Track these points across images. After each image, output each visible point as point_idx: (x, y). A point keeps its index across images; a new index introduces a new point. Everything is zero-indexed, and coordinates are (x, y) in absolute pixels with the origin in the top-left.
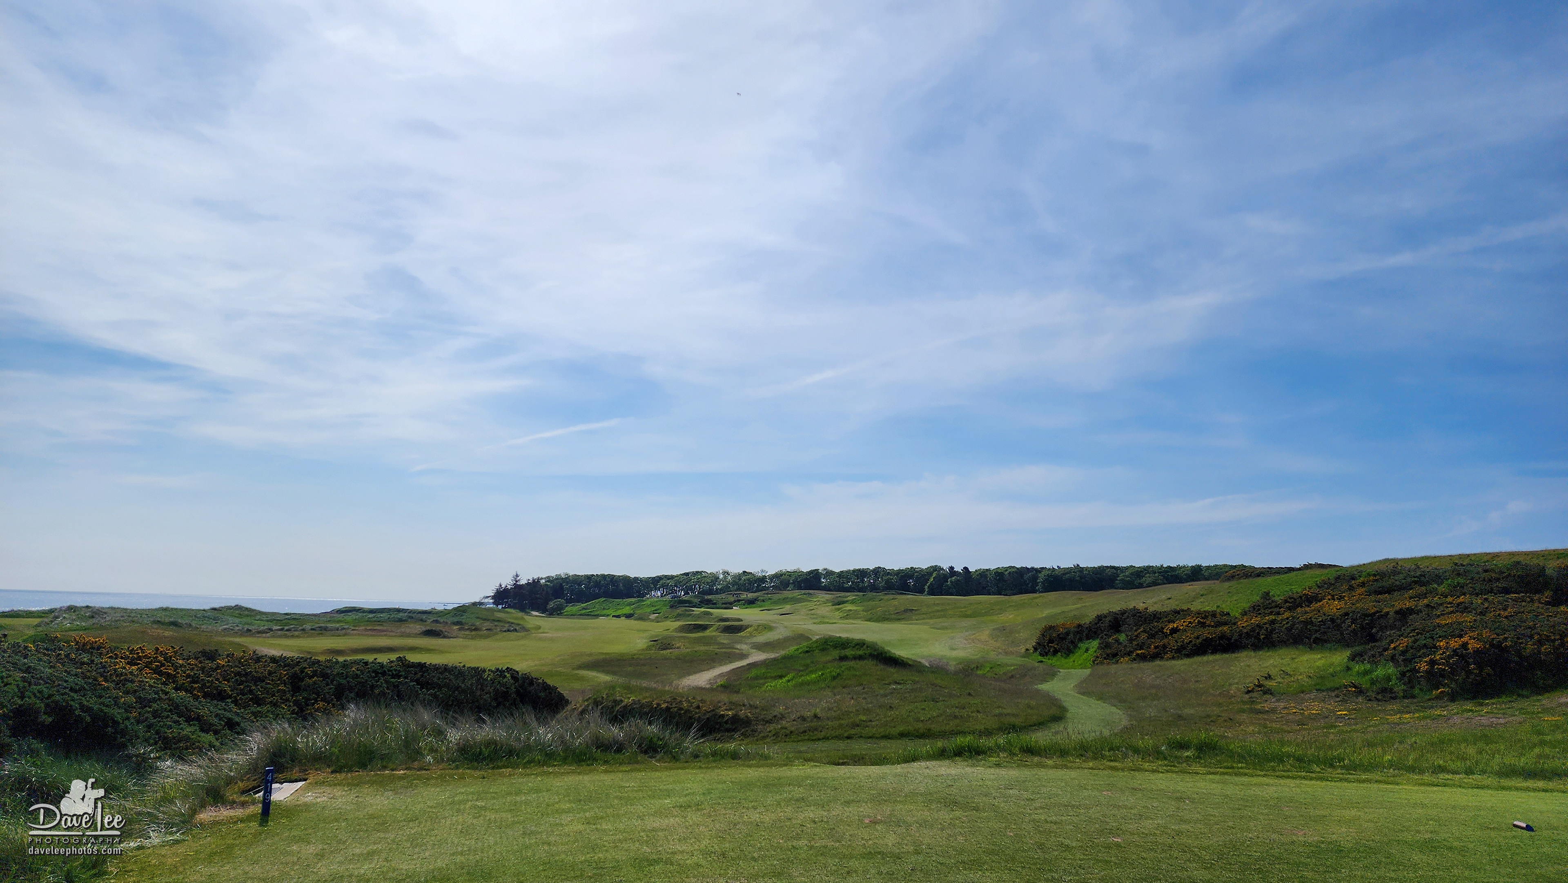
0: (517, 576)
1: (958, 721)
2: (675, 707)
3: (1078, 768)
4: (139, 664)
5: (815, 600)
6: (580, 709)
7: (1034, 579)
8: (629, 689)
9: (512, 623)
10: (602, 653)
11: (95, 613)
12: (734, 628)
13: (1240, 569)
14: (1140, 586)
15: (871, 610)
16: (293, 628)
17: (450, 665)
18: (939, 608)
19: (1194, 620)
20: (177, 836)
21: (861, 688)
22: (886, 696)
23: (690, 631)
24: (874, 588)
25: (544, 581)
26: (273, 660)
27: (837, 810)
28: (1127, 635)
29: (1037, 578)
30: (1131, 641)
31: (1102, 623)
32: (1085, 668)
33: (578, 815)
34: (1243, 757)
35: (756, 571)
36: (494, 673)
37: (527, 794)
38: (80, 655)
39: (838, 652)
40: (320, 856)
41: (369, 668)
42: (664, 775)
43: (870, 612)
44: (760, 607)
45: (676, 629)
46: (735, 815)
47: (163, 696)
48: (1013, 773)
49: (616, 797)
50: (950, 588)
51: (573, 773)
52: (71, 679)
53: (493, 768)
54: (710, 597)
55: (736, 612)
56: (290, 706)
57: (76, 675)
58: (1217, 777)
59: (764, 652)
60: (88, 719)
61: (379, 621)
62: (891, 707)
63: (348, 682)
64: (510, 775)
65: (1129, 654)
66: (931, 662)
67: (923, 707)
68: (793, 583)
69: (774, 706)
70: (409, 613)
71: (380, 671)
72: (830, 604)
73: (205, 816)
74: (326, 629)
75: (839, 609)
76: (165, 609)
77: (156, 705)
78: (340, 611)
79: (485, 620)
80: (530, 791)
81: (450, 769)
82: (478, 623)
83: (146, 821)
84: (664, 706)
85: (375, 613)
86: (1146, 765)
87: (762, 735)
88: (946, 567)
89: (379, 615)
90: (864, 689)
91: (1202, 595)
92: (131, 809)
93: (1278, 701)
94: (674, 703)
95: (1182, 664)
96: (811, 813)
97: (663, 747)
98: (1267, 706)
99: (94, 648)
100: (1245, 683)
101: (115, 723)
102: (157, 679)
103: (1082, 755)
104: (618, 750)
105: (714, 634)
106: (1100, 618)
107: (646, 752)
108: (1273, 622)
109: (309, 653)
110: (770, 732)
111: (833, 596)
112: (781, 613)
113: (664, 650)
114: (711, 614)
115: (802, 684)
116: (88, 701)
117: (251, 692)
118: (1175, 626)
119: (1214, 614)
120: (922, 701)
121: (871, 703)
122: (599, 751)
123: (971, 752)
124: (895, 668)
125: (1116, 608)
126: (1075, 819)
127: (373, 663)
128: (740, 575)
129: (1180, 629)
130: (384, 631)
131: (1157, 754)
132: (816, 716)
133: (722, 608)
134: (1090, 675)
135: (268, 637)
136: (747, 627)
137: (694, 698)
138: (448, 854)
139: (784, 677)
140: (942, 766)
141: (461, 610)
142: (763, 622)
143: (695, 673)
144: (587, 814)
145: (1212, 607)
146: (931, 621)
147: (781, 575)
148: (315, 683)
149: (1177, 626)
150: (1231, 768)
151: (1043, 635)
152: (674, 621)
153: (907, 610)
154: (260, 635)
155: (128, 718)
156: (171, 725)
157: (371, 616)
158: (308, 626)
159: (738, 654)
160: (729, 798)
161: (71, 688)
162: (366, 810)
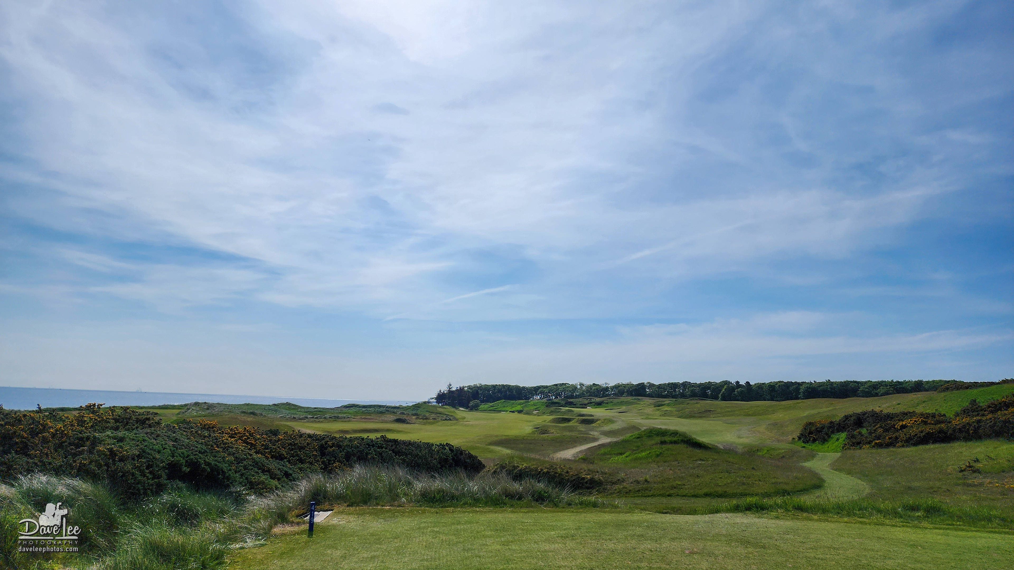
0: (450, 385)
1: (745, 487)
2: (552, 472)
3: (837, 522)
4: (236, 437)
5: (643, 403)
6: (492, 471)
7: (797, 389)
8: (523, 459)
9: (448, 415)
10: (505, 435)
11: (209, 406)
12: (588, 421)
13: (953, 383)
14: (877, 395)
15: (681, 410)
16: (319, 416)
17: (412, 441)
18: (730, 410)
19: (919, 420)
20: (262, 542)
21: (676, 463)
22: (694, 469)
23: (560, 422)
24: (683, 396)
25: (466, 388)
26: (310, 436)
27: (666, 544)
28: (867, 430)
29: (799, 389)
30: (870, 433)
31: (848, 421)
32: (837, 452)
33: (496, 539)
34: (961, 517)
35: (602, 383)
36: (439, 447)
37: (465, 524)
38: (203, 432)
39: (659, 438)
40: (344, 557)
41: (364, 442)
42: (550, 515)
43: (681, 412)
44: (605, 407)
45: (550, 420)
46: (598, 544)
47: (249, 457)
48: (788, 524)
49: (520, 529)
50: (737, 396)
51: (491, 512)
52: (199, 446)
53: (442, 507)
54: (571, 400)
55: (589, 410)
56: (320, 464)
57: (201, 443)
58: (942, 531)
59: (608, 437)
60: (209, 470)
61: (369, 413)
62: (698, 476)
63: (353, 450)
64: (453, 512)
65: (869, 443)
66: (725, 446)
67: (721, 476)
68: (628, 391)
69: (618, 473)
70: (386, 408)
71: (371, 444)
72: (653, 406)
73: (277, 530)
74: (338, 417)
75: (658, 410)
76: (248, 405)
77: (245, 462)
78: (346, 407)
79: (432, 413)
80: (466, 522)
81: (416, 506)
82: (427, 414)
83: (244, 532)
84: (545, 470)
85: (366, 407)
86: (887, 521)
87: (610, 492)
88: (733, 381)
89: (369, 409)
90: (679, 463)
91: (924, 402)
92: (236, 525)
93: (984, 477)
94: (552, 469)
95: (910, 451)
96: (648, 545)
97: (548, 498)
98: (976, 481)
99: (210, 428)
100: (959, 465)
101: (223, 472)
102: (246, 447)
103: (839, 513)
104: (519, 499)
105: (576, 424)
106: (847, 417)
107: (537, 501)
108: (979, 421)
109: (328, 432)
110: (615, 490)
111: (654, 401)
112: (620, 412)
113: (543, 434)
114: (573, 411)
115: (636, 459)
116: (208, 459)
117: (297, 455)
118: (904, 424)
119: (933, 416)
120: (720, 472)
121: (684, 473)
122: (507, 498)
123: (757, 508)
124: (700, 449)
125: (859, 410)
126: (837, 557)
127: (366, 439)
128: (591, 386)
129: (908, 426)
130: (372, 419)
131: (895, 514)
132: (646, 481)
133: (580, 408)
134: (840, 457)
135: (306, 422)
136: (597, 420)
137: (564, 466)
138: (419, 560)
139: (624, 454)
140: (737, 517)
141: (417, 406)
142: (608, 417)
143: (564, 450)
144: (503, 539)
145: (932, 410)
146: (724, 418)
147: (619, 387)
148: (334, 451)
149: (906, 424)
150: (951, 525)
151: (805, 429)
152: (549, 416)
153: (707, 410)
154: (301, 421)
155: (230, 470)
156: (254, 475)
157: (364, 409)
158: (327, 416)
159: (592, 438)
160: (593, 532)
161: (199, 451)
162: (368, 530)
